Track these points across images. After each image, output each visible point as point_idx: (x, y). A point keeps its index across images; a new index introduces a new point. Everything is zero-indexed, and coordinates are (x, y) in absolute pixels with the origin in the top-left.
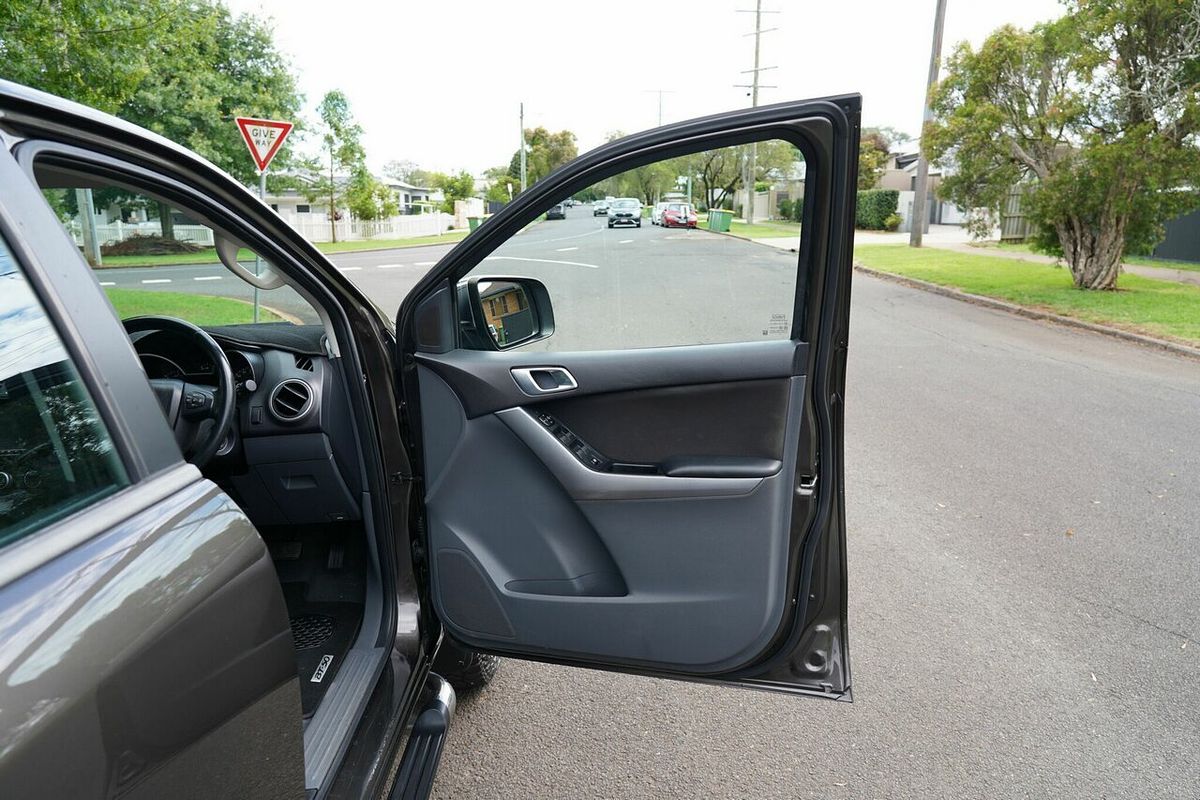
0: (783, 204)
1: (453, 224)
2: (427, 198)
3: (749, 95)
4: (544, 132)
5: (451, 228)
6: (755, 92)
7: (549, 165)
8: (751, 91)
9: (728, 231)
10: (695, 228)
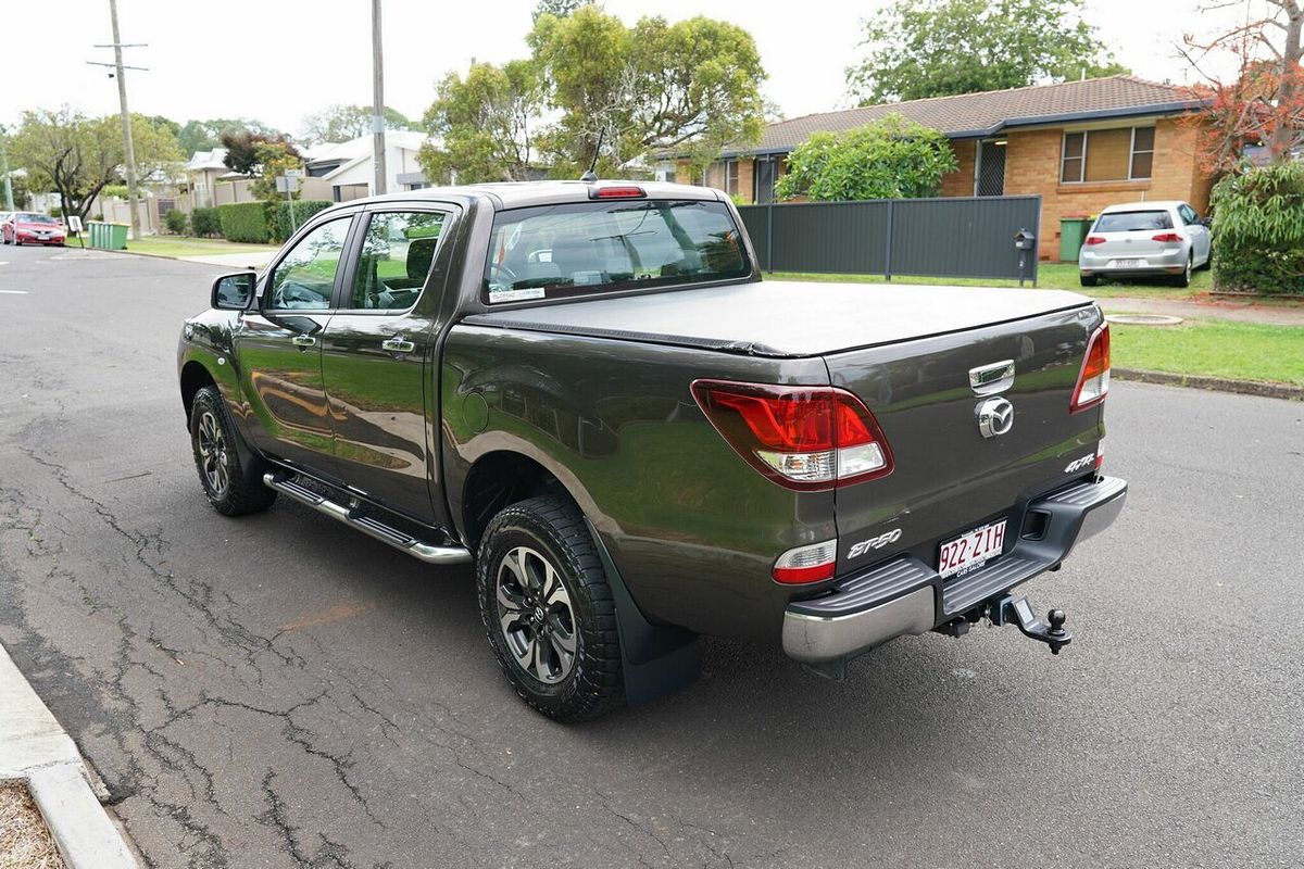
0: (170, 214)
3: (111, 76)
6: (120, 74)
8: (114, 71)
9: (126, 248)
10: (62, 246)
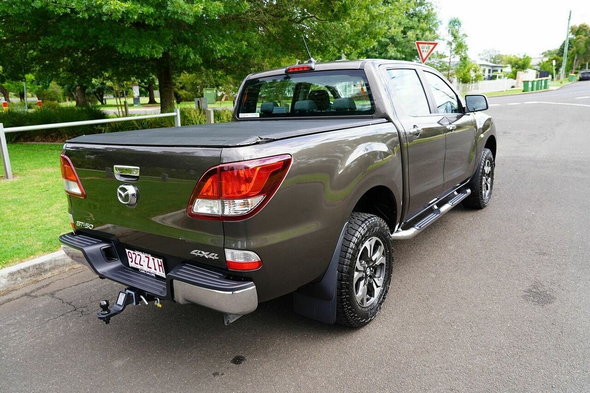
1: (515, 86)
2: (502, 71)
4: (586, 26)
5: (513, 87)
7: (586, 47)
